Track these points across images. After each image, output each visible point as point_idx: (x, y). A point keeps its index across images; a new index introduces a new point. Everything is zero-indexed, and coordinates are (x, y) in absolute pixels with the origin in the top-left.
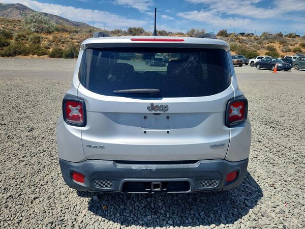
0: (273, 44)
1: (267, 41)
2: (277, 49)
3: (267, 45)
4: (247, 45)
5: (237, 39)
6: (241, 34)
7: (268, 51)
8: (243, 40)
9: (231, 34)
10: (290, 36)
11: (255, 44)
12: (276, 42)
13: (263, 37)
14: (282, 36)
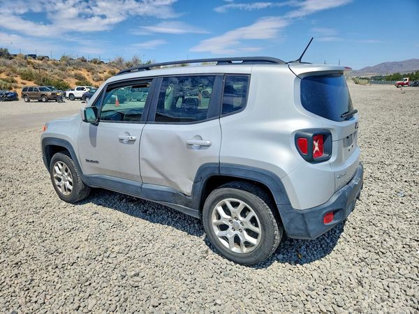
0: (80, 72)
1: (71, 68)
2: (86, 77)
3: (73, 73)
4: (47, 73)
5: (29, 63)
6: (31, 55)
7: (77, 81)
8: (39, 65)
9: (15, 55)
10: (95, 62)
11: (57, 70)
12: (83, 69)
13: (64, 62)
14: (85, 61)
